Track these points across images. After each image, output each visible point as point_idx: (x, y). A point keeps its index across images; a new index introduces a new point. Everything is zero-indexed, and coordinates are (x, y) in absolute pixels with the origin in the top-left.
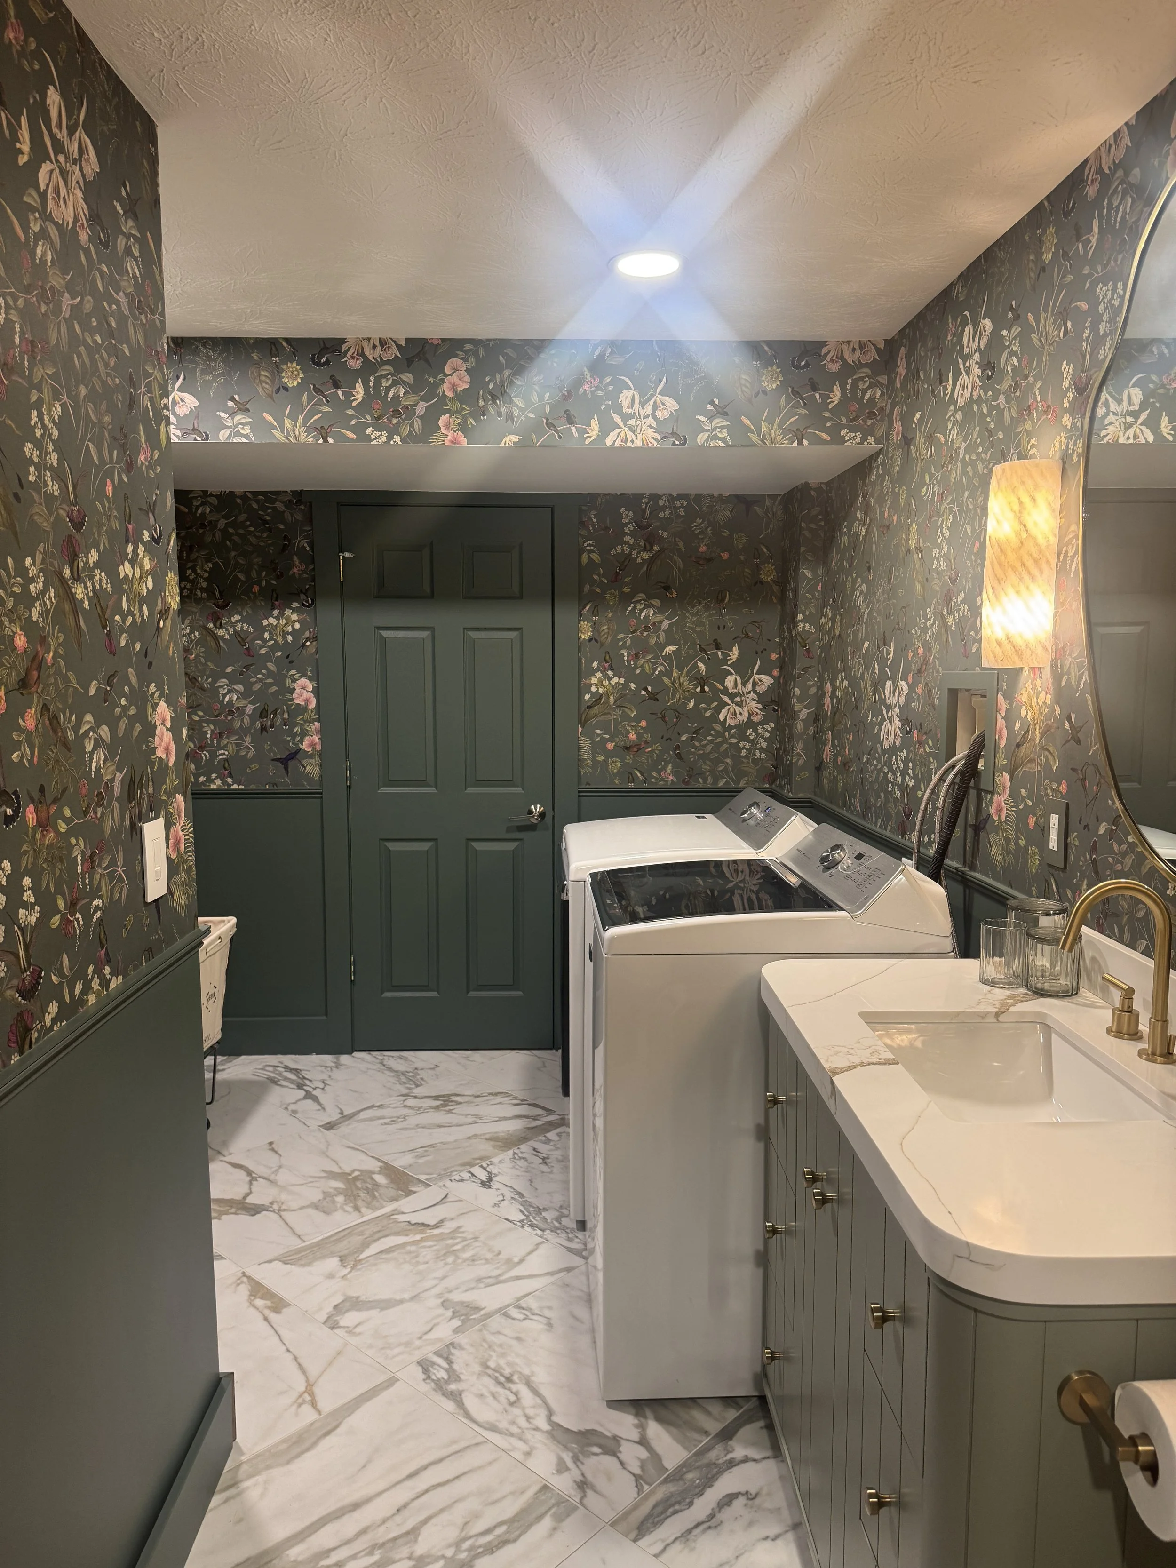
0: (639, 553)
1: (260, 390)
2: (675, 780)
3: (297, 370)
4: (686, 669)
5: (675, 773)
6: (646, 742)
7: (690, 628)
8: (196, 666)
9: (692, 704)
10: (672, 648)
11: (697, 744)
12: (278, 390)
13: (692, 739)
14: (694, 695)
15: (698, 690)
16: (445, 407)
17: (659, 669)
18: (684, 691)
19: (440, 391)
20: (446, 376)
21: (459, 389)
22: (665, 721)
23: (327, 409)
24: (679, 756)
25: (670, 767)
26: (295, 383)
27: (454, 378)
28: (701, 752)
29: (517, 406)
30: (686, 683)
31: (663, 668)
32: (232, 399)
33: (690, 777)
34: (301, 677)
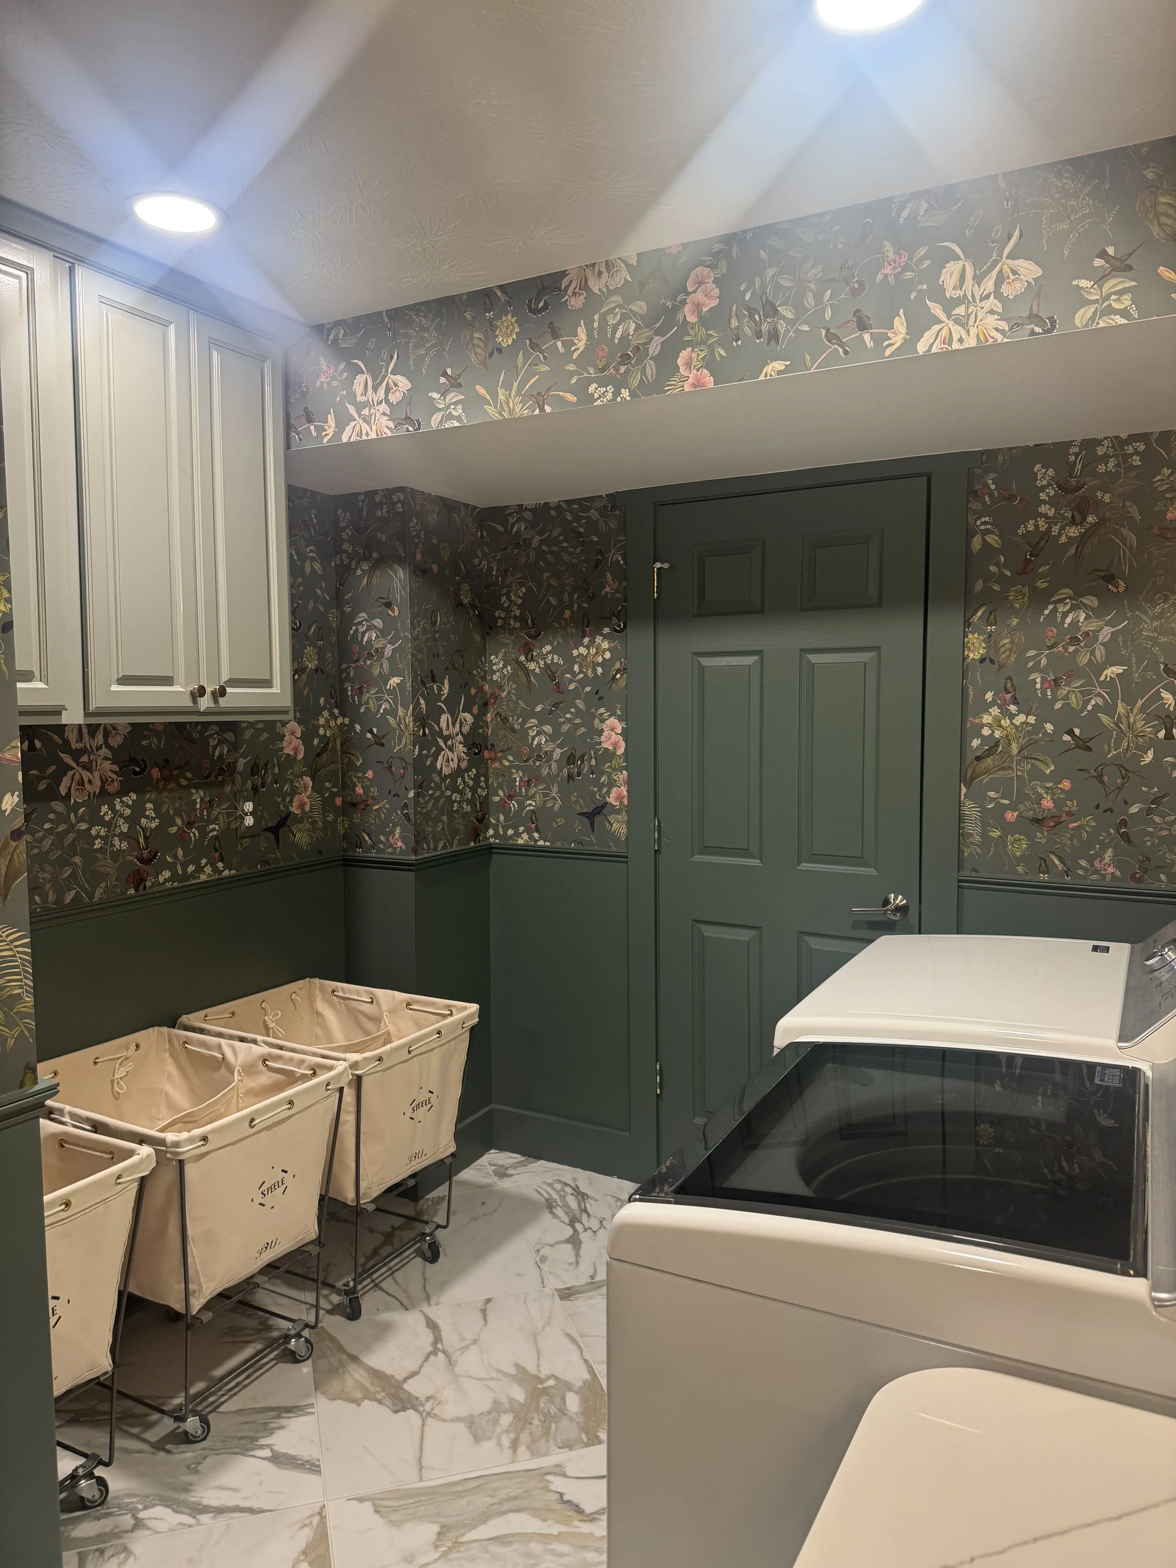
0: (1063, 528)
1: (473, 356)
2: (1118, 873)
3: (512, 324)
4: (1140, 702)
5: (1118, 864)
6: (1070, 814)
7: (1148, 638)
8: (508, 705)
9: (1150, 756)
10: (1118, 670)
11: (1157, 819)
12: (492, 353)
13: (1149, 812)
14: (1154, 743)
15: (1162, 734)
16: (687, 338)
17: (1093, 702)
18: (1137, 736)
19: (680, 317)
20: (688, 294)
21: (705, 309)
22: (1101, 782)
23: (544, 368)
24: (1126, 838)
25: (1109, 853)
26: (510, 341)
27: (699, 296)
28: (1165, 833)
29: (784, 318)
30: (1139, 724)
31: (1100, 701)
32: (445, 374)
33: (1145, 871)
34: (610, 716)
